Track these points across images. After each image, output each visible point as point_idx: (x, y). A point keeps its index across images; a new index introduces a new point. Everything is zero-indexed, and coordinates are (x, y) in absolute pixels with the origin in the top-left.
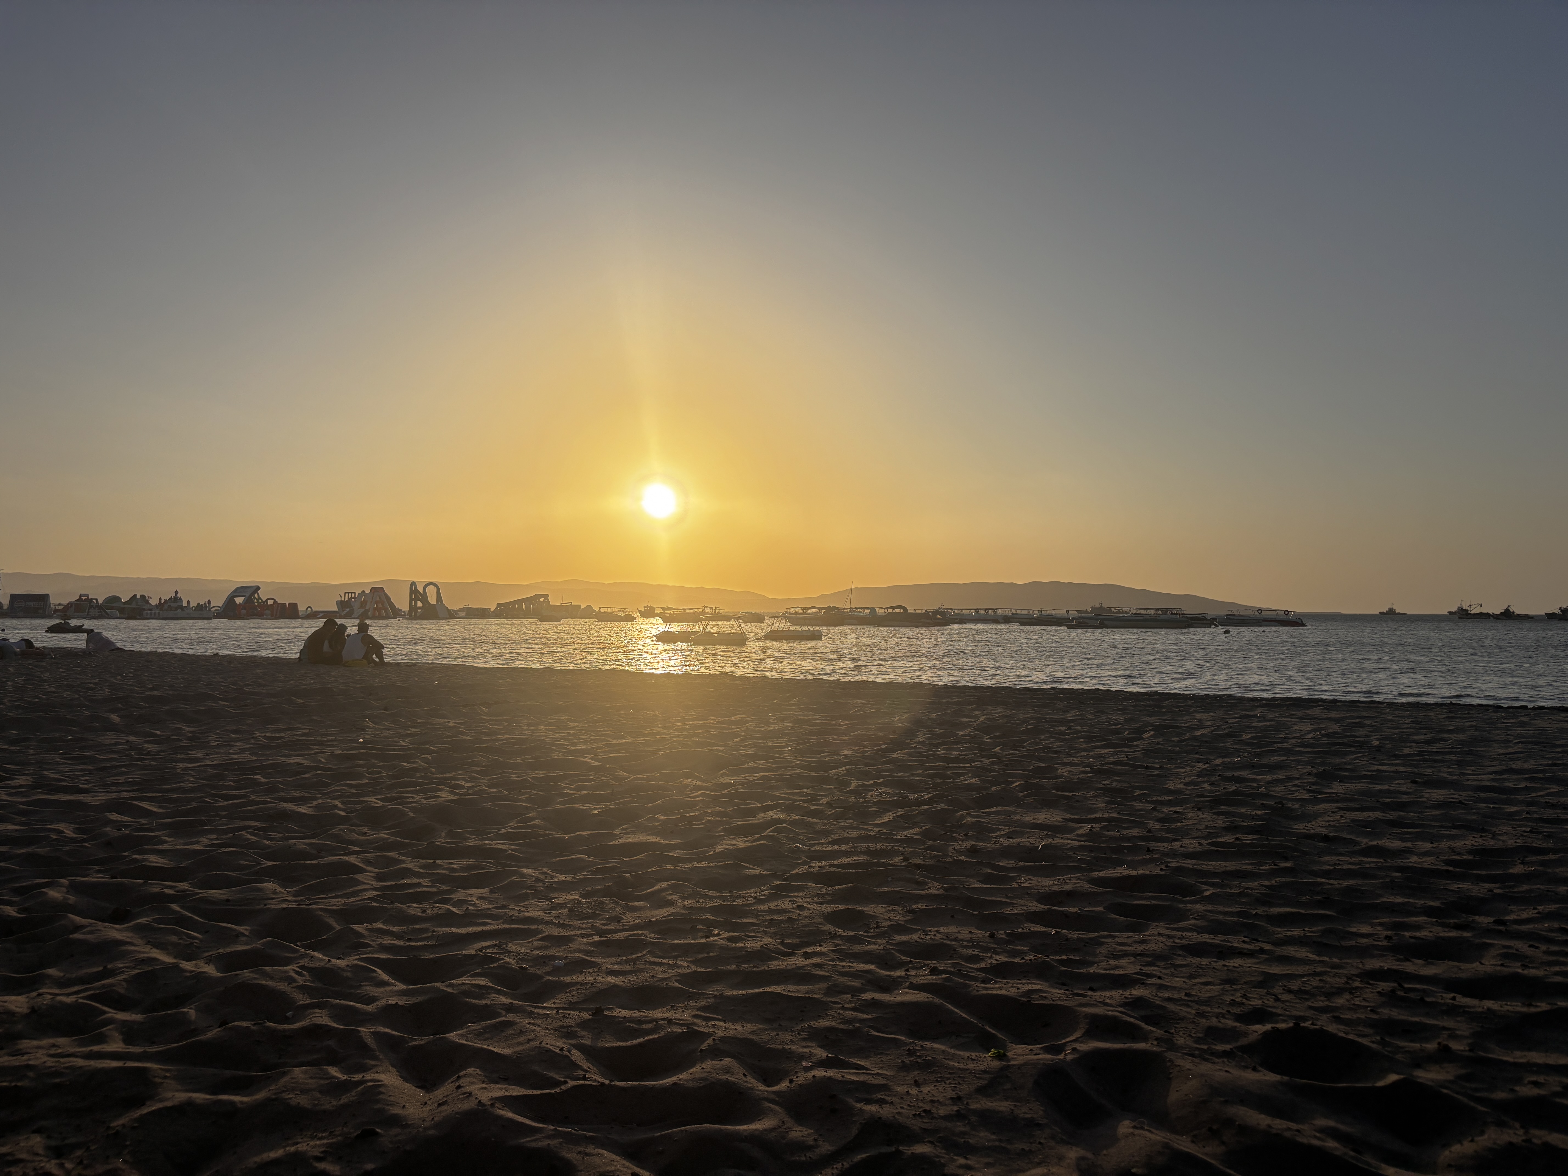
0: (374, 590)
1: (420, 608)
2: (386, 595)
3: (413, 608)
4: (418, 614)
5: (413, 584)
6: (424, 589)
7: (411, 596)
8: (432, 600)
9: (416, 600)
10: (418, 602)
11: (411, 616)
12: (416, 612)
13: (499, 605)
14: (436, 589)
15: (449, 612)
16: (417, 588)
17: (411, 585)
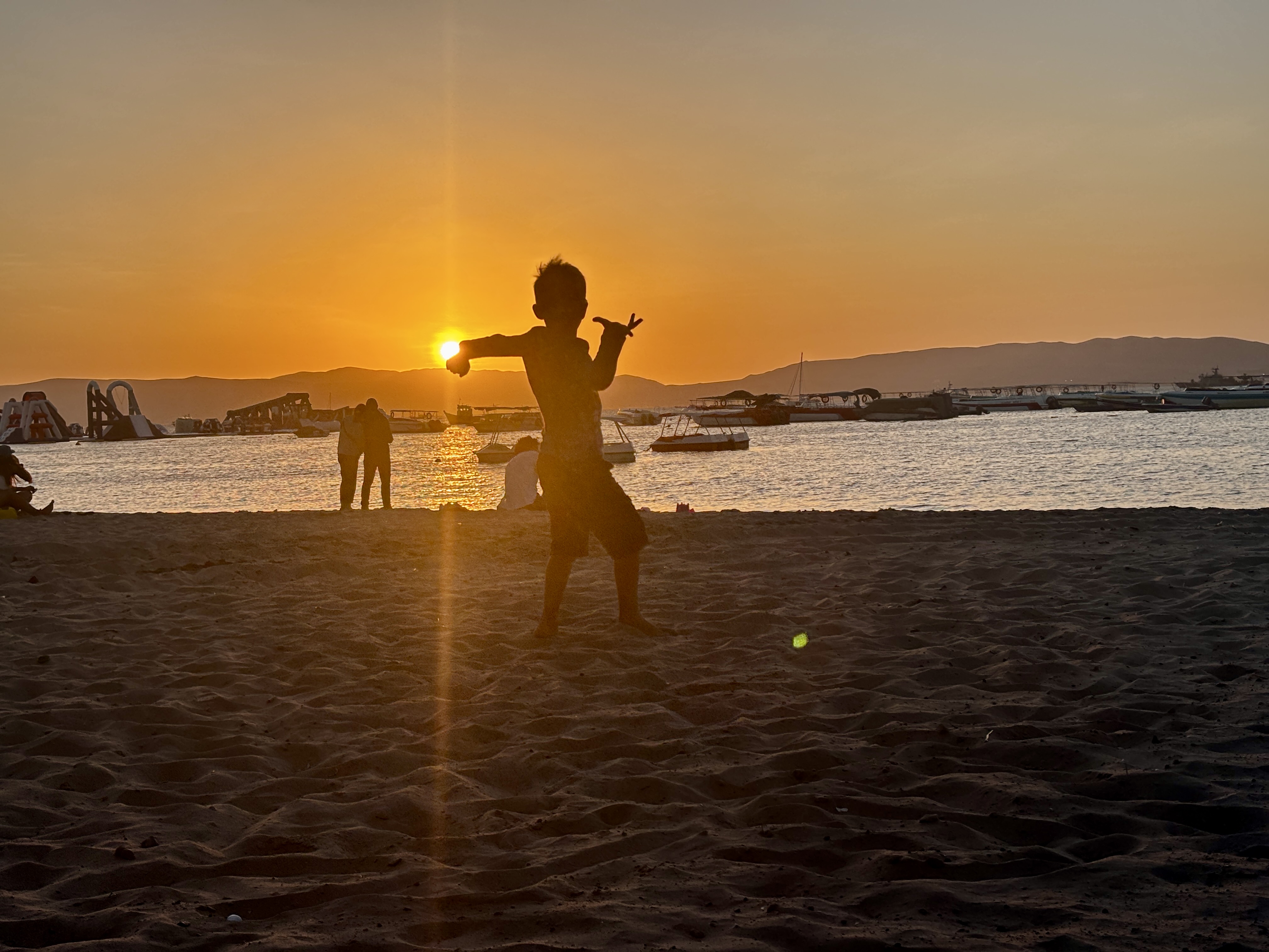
0: (28, 396)
1: (105, 423)
2: (48, 404)
3: (95, 425)
4: (104, 434)
5: (92, 385)
6: (109, 392)
7: (90, 404)
8: (124, 409)
9: (99, 409)
10: (103, 413)
11: (91, 436)
12: (100, 432)
13: (230, 414)
14: (127, 391)
15: (152, 427)
16: (99, 390)
17: (90, 387)
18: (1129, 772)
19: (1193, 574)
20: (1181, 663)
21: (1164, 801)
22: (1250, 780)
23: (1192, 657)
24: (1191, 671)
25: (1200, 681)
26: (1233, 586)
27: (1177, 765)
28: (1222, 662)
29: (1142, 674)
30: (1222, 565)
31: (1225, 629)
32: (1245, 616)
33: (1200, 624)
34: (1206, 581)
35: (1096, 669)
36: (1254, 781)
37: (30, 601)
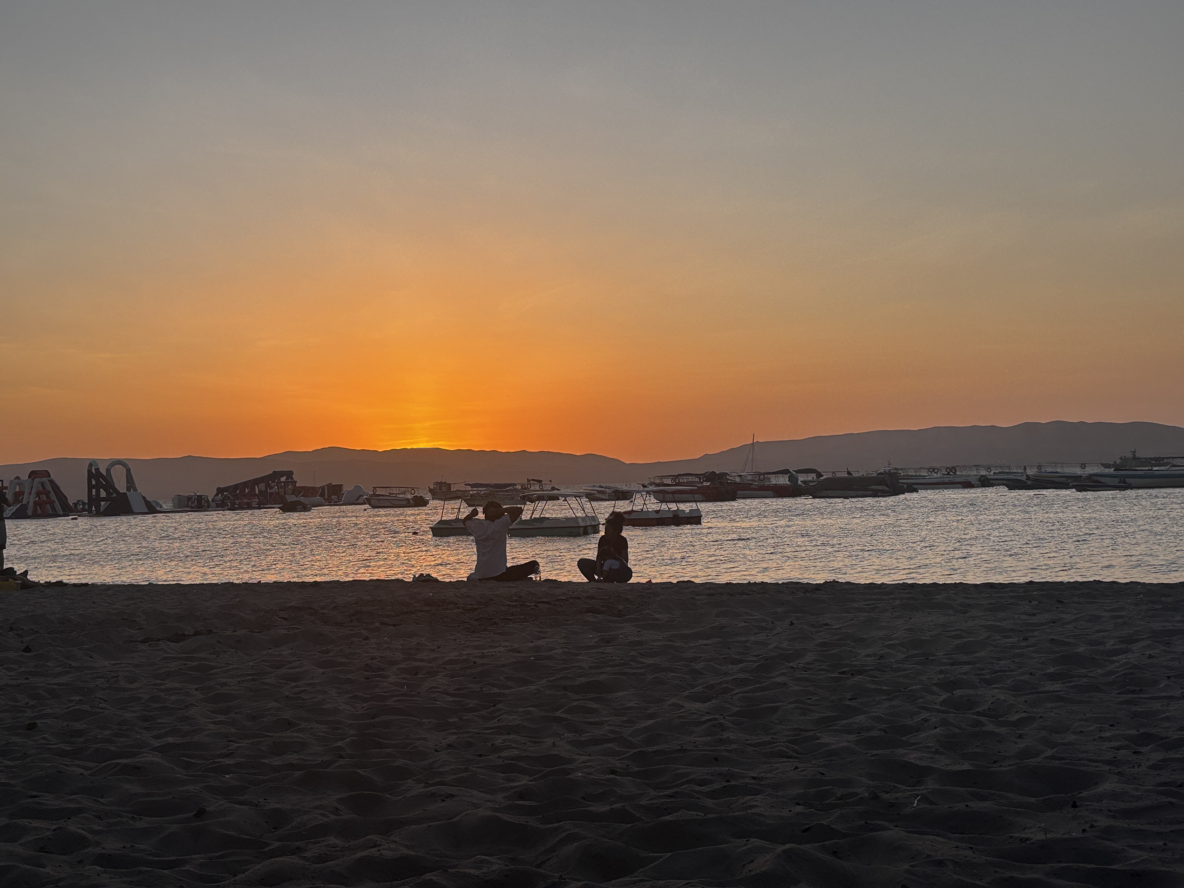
0: (33, 474)
1: (103, 499)
2: (52, 482)
3: (94, 501)
4: (102, 509)
6: (108, 470)
7: (89, 482)
8: (121, 486)
9: (98, 487)
10: (102, 490)
11: (90, 511)
12: (98, 507)
13: (220, 490)
14: (125, 469)
15: (148, 504)
16: (99, 469)
17: (91, 465)
18: (1049, 836)
19: (1114, 645)
20: (1100, 731)
21: (1081, 865)
22: (1161, 843)
23: (1111, 726)
24: (1110, 739)
25: (1118, 748)
26: (1150, 657)
27: (1093, 829)
28: (1138, 731)
29: (1063, 741)
30: (1141, 637)
31: (1141, 698)
32: (1161, 686)
33: (1119, 693)
34: (1126, 652)
35: (1020, 736)
36: (1165, 844)
37: (23, 670)
